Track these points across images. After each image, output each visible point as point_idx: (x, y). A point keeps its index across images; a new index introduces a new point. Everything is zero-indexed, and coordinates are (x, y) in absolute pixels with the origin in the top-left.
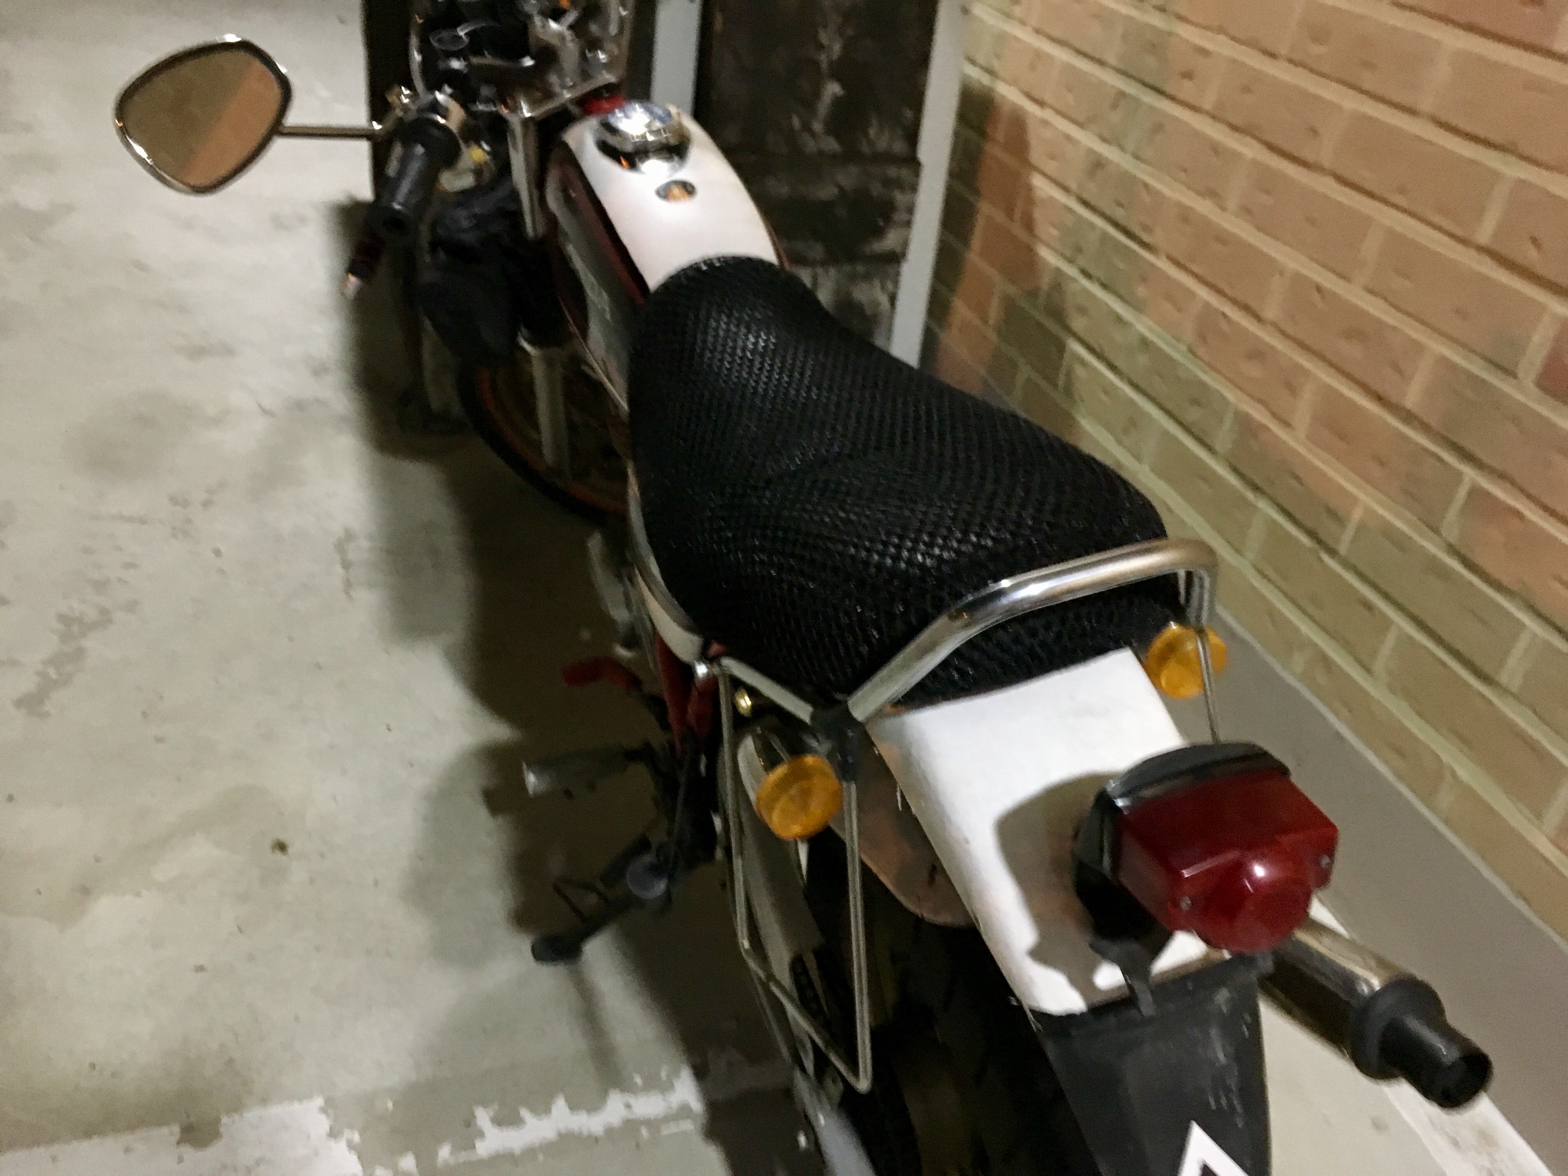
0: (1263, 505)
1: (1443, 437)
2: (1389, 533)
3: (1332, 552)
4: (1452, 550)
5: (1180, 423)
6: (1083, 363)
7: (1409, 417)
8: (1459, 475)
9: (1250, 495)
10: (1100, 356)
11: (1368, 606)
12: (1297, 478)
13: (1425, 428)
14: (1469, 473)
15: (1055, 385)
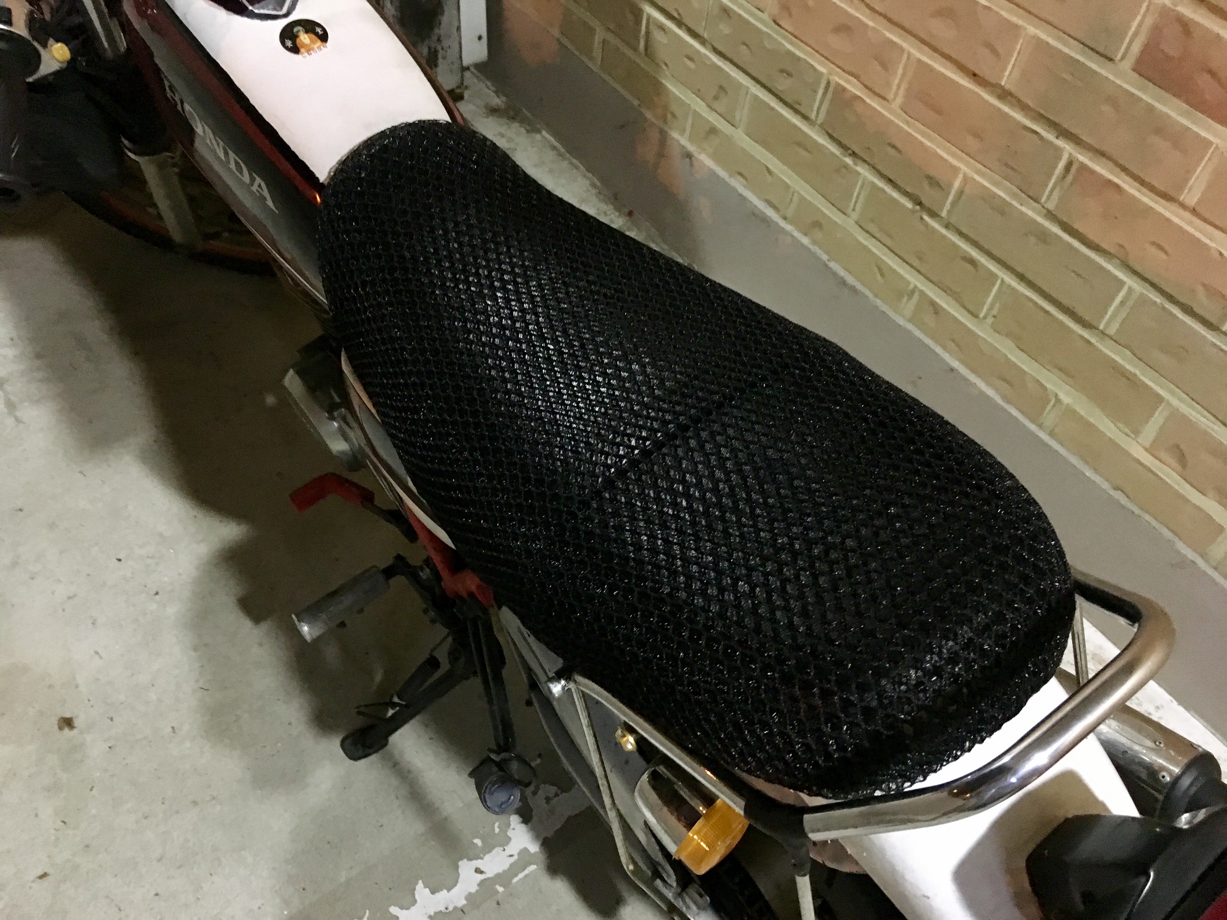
0: (862, 169)
1: (1041, 116)
2: (989, 198)
3: (933, 214)
4: (1051, 216)
5: (770, 91)
6: (662, 28)
7: (1004, 95)
8: (1058, 151)
9: (849, 160)
10: (680, 23)
11: (972, 262)
12: (894, 147)
13: (1024, 108)
14: (1067, 148)
15: (635, 49)
